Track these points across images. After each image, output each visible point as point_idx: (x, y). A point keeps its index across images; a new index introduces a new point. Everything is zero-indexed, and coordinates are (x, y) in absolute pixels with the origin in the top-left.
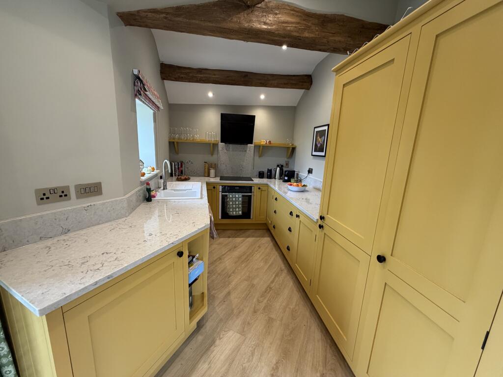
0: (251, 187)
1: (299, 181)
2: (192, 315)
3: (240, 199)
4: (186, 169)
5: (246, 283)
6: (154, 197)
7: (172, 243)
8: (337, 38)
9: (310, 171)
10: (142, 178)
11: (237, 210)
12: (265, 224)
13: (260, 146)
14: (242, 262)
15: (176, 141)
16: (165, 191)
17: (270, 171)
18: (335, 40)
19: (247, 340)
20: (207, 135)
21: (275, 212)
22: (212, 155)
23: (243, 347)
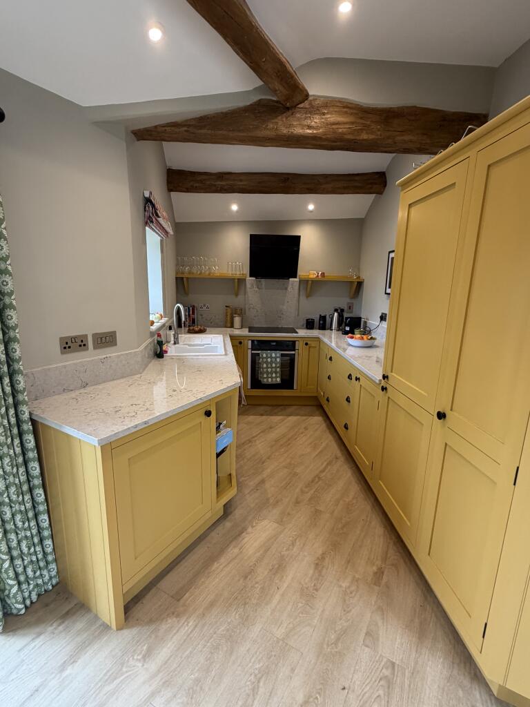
0: (294, 342)
1: (367, 332)
2: (219, 494)
3: (278, 360)
4: (200, 317)
5: (286, 470)
6: (166, 352)
7: (201, 399)
8: (407, 138)
9: (383, 318)
10: (151, 327)
11: (274, 375)
12: (316, 397)
13: (308, 281)
14: (281, 445)
15: (185, 276)
16: (177, 345)
17: (323, 318)
18: (405, 140)
19: (286, 530)
20: (230, 266)
21: (329, 378)
22: (237, 295)
23: (282, 536)
